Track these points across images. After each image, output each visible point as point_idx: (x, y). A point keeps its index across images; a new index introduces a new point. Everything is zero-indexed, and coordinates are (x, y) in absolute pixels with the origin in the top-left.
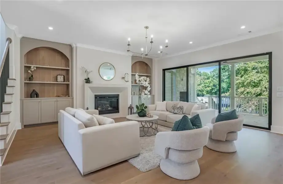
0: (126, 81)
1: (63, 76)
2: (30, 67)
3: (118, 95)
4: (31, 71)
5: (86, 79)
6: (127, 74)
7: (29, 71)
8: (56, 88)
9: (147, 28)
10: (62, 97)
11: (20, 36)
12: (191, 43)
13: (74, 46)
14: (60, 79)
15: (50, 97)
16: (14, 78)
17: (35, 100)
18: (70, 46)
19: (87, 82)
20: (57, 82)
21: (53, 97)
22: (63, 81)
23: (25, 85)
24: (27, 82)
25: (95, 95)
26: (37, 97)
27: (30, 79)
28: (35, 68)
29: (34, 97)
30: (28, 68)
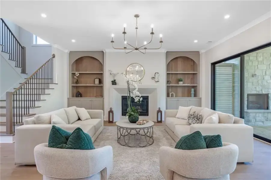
0: (156, 82)
1: (98, 79)
2: (75, 73)
3: (148, 96)
5: (113, 81)
6: (158, 73)
7: (75, 77)
8: (95, 89)
9: (137, 16)
10: (99, 97)
11: (67, 51)
12: (227, 17)
13: (104, 52)
14: (97, 81)
15: (91, 97)
16: (56, 83)
17: (79, 99)
18: (103, 52)
19: (113, 84)
20: (95, 84)
21: (93, 97)
22: (98, 83)
23: (72, 88)
24: (73, 85)
25: (122, 96)
26: (81, 96)
27: (76, 83)
28: (78, 74)
29: (78, 97)
30: (74, 74)
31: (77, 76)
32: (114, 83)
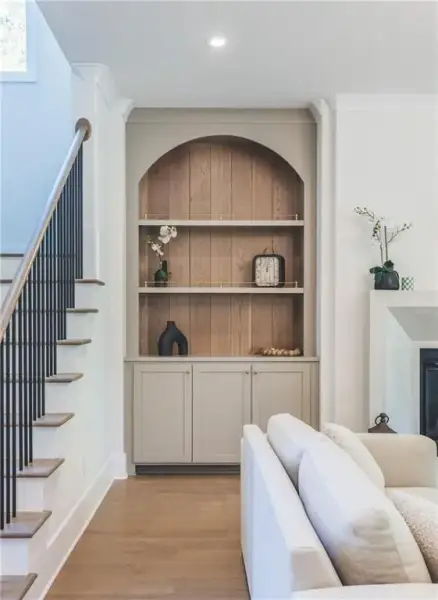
1: (276, 261)
2: (158, 228)
4: (163, 247)
5: (376, 270)
7: (155, 247)
8: (249, 313)
10: (271, 355)
14: (267, 272)
16: (98, 278)
17: (174, 364)
19: (380, 284)
20: (255, 286)
22: (276, 281)
23: (141, 304)
24: (147, 290)
25: (423, 351)
26: (183, 352)
27: (157, 277)
28: (174, 234)
29: (170, 354)
30: (150, 233)
31: (165, 241)
32: (385, 278)
